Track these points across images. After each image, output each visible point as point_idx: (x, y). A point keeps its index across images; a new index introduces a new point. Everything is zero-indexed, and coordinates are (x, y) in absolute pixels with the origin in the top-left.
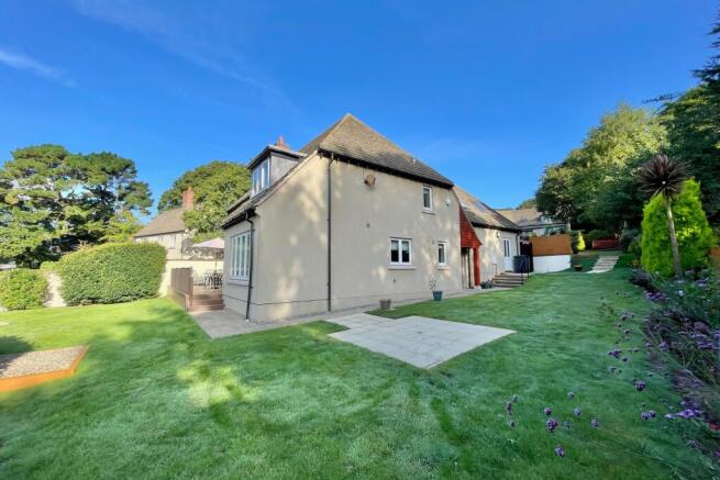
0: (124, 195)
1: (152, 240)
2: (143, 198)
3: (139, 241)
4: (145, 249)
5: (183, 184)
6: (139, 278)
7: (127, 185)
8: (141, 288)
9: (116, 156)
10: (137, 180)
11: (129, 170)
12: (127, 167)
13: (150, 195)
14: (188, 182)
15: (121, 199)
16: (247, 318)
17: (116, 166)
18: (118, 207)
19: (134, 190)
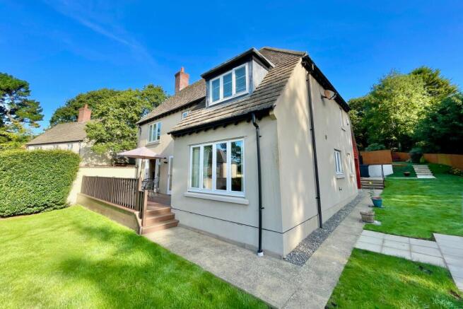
0: (16, 110)
1: (63, 147)
2: (35, 113)
3: (32, 149)
4: (58, 156)
5: (77, 103)
6: (49, 187)
7: (19, 102)
8: (50, 197)
9: (11, 76)
10: (29, 98)
11: (22, 90)
12: (22, 86)
13: (41, 111)
14: (81, 102)
15: (12, 113)
16: (260, 251)
17: (11, 85)
18: (9, 120)
19: (26, 106)
